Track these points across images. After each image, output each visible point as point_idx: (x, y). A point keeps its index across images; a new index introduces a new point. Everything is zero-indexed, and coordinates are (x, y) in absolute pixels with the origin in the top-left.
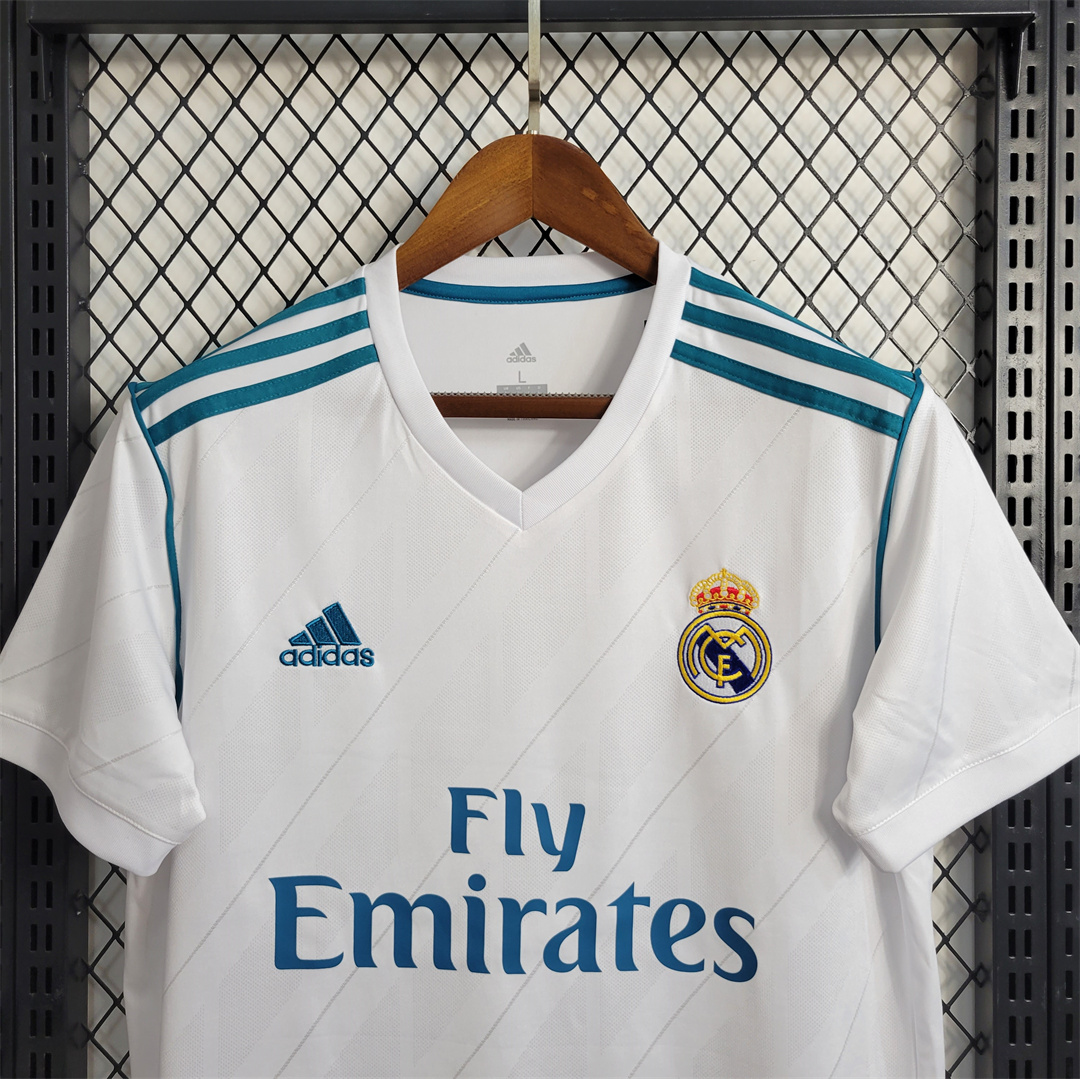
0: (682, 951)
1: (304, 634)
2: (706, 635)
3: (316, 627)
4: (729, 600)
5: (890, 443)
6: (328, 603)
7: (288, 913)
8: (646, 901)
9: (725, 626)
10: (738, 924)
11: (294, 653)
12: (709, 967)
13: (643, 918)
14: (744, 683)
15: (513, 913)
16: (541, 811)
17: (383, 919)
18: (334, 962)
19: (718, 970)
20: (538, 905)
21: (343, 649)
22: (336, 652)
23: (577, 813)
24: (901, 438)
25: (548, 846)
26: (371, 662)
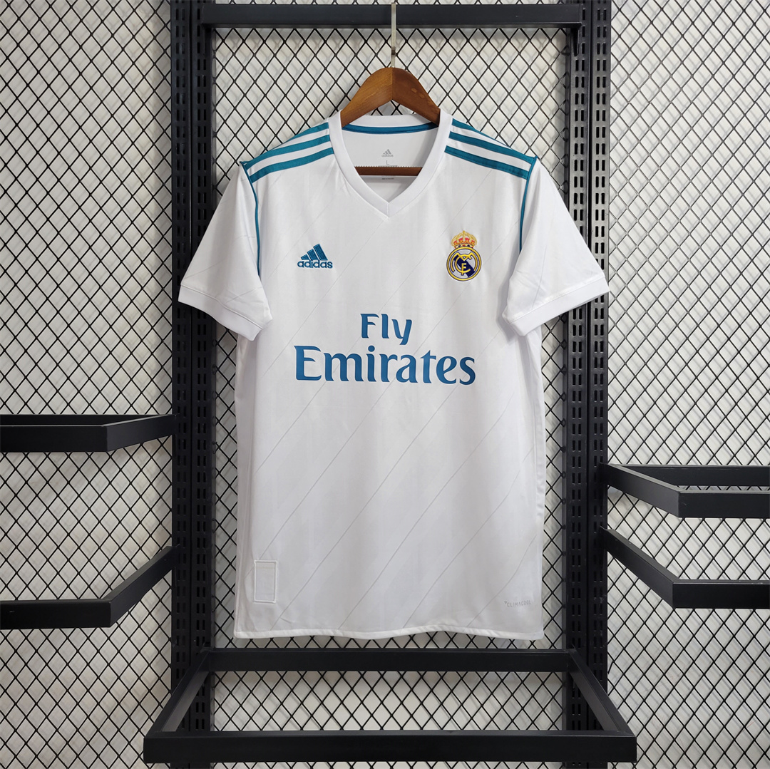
0: (448, 376)
1: (306, 256)
2: (457, 256)
3: (311, 253)
4: (466, 242)
5: (524, 181)
6: (315, 244)
7: (301, 360)
8: (434, 357)
9: (464, 253)
10: (468, 363)
11: (303, 262)
12: (458, 381)
13: (433, 364)
14: (471, 272)
15: (385, 359)
16: (395, 322)
17: (336, 363)
18: (318, 378)
19: (461, 382)
20: (394, 357)
21: (321, 262)
22: (319, 263)
23: (409, 323)
24: (528, 179)
25: (398, 335)
26: (332, 267)
